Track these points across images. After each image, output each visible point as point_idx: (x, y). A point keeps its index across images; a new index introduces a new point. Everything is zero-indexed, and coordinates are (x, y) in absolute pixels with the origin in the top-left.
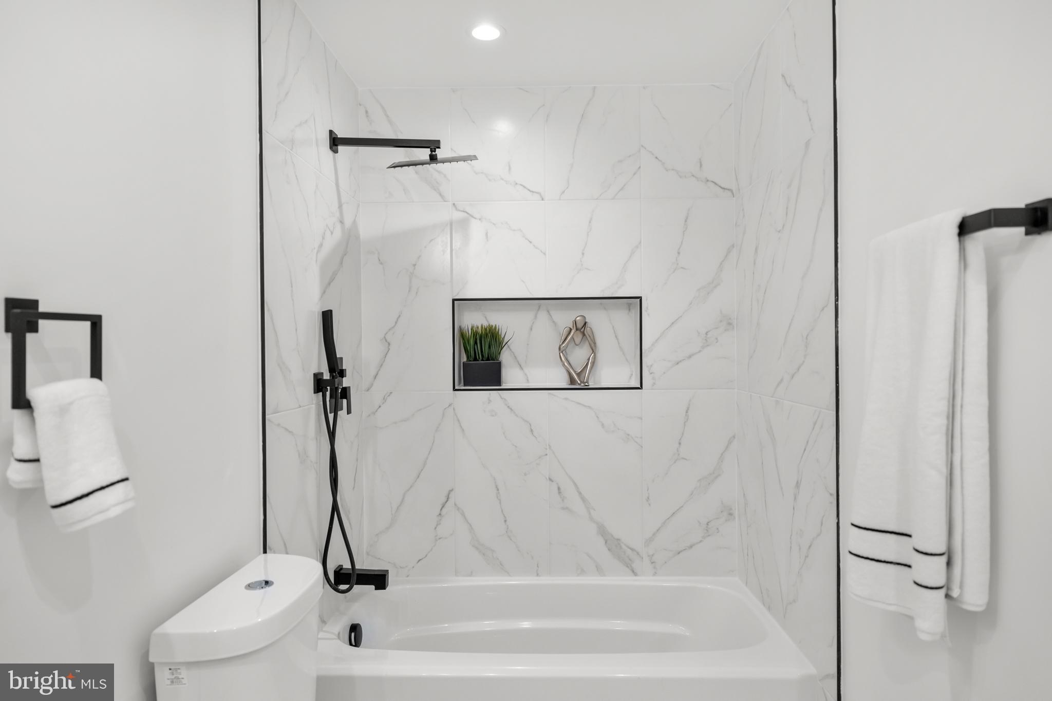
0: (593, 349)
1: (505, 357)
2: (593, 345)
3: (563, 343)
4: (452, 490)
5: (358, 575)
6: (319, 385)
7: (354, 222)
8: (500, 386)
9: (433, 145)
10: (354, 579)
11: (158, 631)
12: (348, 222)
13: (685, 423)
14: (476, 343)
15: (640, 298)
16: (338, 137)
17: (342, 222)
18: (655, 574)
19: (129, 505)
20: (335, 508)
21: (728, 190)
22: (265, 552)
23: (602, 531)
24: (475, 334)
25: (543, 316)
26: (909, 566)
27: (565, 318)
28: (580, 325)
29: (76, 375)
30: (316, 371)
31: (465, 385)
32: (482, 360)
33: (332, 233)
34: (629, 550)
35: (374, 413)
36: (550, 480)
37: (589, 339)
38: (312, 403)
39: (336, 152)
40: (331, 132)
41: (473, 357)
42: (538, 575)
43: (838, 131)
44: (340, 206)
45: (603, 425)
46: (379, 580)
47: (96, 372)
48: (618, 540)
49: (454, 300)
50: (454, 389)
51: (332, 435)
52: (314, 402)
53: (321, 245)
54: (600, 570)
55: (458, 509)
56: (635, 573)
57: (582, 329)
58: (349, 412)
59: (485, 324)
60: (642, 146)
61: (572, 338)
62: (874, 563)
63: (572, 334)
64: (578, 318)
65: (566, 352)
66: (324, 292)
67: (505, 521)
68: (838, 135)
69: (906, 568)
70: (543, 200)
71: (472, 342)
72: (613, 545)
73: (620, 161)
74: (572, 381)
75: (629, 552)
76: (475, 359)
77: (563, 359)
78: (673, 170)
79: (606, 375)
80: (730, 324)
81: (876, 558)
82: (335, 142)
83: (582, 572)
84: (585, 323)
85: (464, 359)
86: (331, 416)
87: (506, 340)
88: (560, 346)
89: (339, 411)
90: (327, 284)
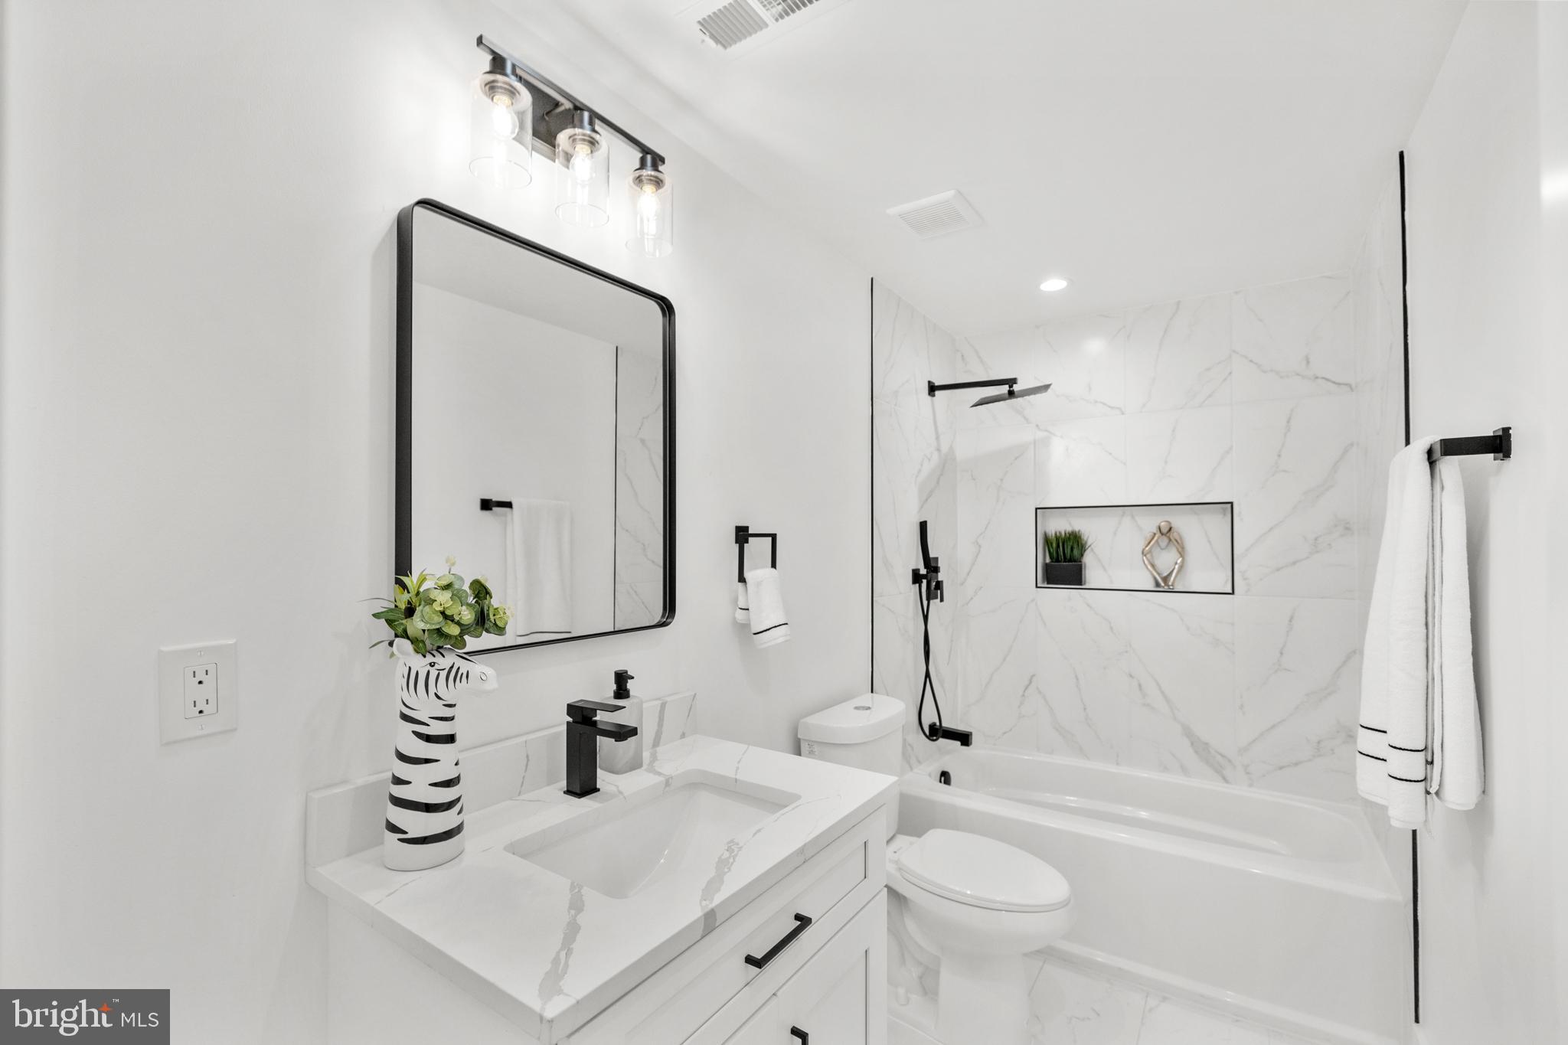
0: (1182, 552)
1: (1088, 559)
2: (1180, 549)
3: (1146, 547)
4: (1033, 676)
5: (943, 730)
6: (917, 578)
7: (951, 448)
8: (1081, 585)
9: (1011, 382)
10: (940, 734)
11: (802, 721)
12: (945, 449)
13: (1288, 632)
14: (1058, 546)
15: (1232, 503)
16: (936, 384)
17: (938, 450)
18: (1251, 785)
19: (788, 638)
20: (928, 675)
21: (1346, 384)
22: (872, 692)
23: (1188, 732)
24: (1057, 539)
25: (1127, 521)
26: (1385, 760)
27: (1150, 523)
28: (1165, 530)
29: (763, 567)
30: (914, 568)
31: (1048, 583)
32: (1065, 562)
33: (929, 460)
34: (1219, 756)
35: (967, 604)
36: (1131, 676)
37: (1176, 543)
38: (910, 592)
39: (934, 396)
40: (929, 382)
41: (1055, 559)
42: (1117, 764)
43: (1409, 338)
44: (937, 438)
45: (1188, 629)
46: (964, 739)
47: (774, 565)
48: (1207, 744)
49: (1036, 509)
50: (1037, 587)
51: (926, 618)
52: (913, 590)
53: (920, 471)
54: (1184, 770)
55: (1040, 692)
56: (1225, 780)
57: (1167, 533)
58: (942, 600)
59: (1069, 529)
60: (1234, 351)
61: (1157, 541)
62: (1373, 759)
63: (1156, 538)
64: (1163, 524)
65: (1152, 556)
66: (922, 507)
67: (1085, 709)
68: (1409, 341)
69: (1383, 762)
70: (1123, 414)
71: (1054, 545)
72: (1201, 748)
73: (1208, 369)
74: (1157, 584)
75: (1219, 758)
76: (1058, 561)
77: (1146, 562)
78: (1272, 371)
79: (1196, 579)
80: (1347, 529)
81: (1375, 756)
82: (933, 389)
83: (1165, 769)
84: (1170, 529)
85: (1048, 560)
86: (925, 603)
87: (1089, 544)
88: (1144, 550)
89: (933, 599)
90: (924, 502)
